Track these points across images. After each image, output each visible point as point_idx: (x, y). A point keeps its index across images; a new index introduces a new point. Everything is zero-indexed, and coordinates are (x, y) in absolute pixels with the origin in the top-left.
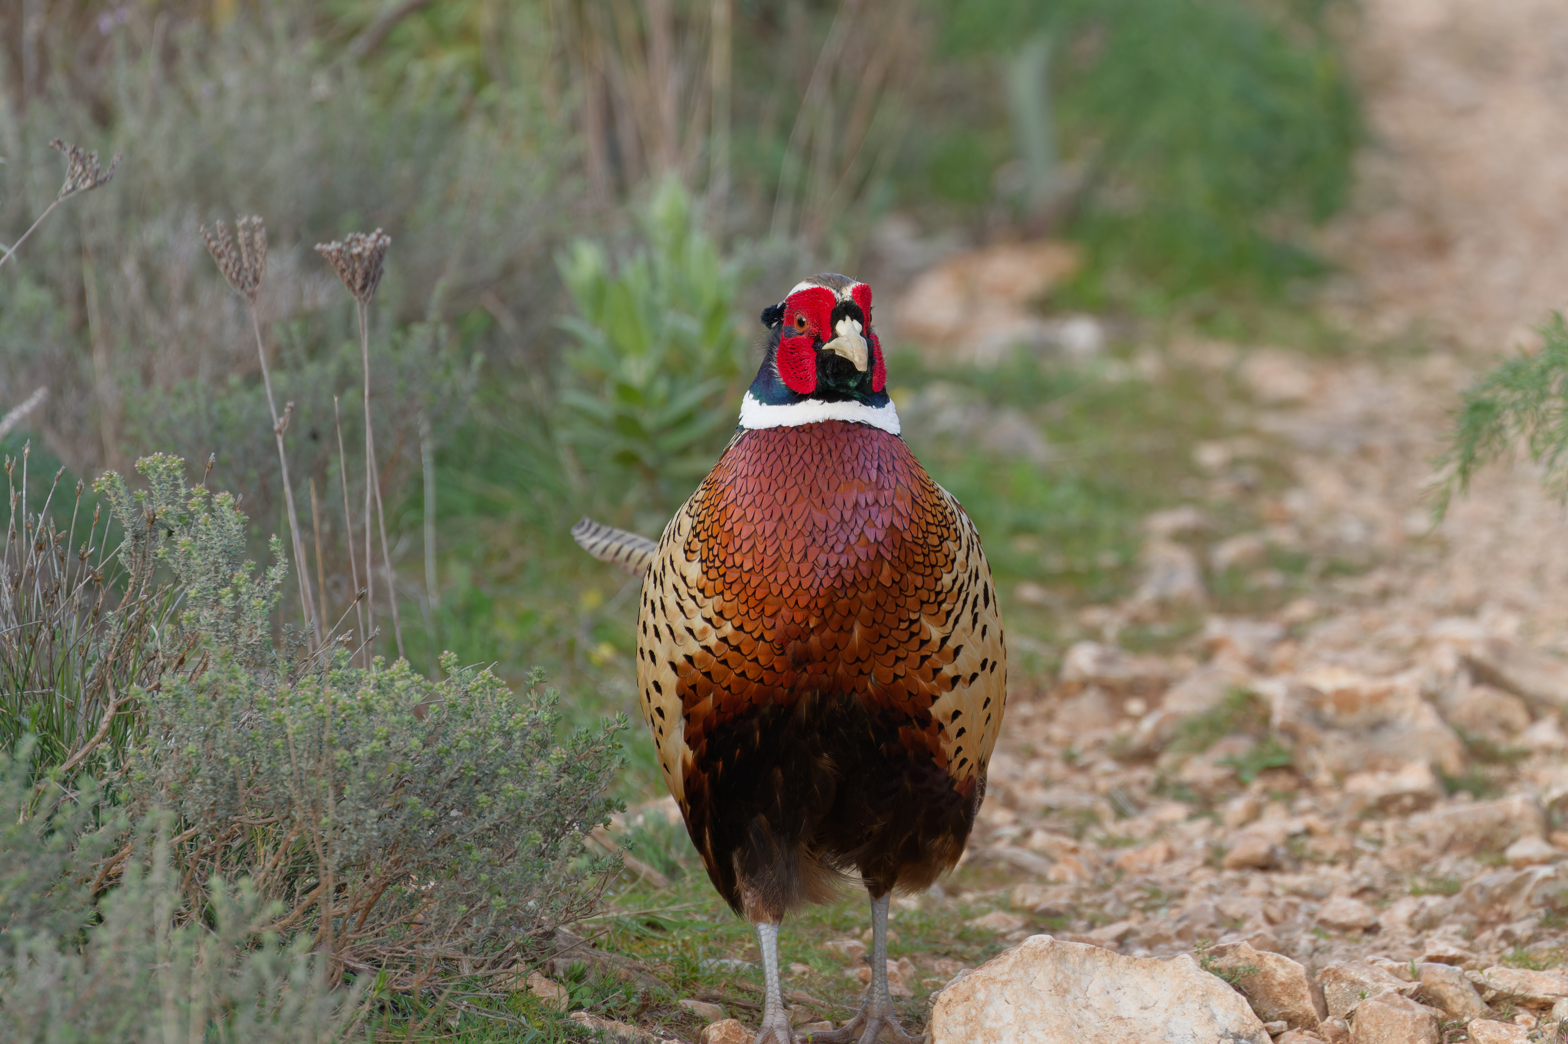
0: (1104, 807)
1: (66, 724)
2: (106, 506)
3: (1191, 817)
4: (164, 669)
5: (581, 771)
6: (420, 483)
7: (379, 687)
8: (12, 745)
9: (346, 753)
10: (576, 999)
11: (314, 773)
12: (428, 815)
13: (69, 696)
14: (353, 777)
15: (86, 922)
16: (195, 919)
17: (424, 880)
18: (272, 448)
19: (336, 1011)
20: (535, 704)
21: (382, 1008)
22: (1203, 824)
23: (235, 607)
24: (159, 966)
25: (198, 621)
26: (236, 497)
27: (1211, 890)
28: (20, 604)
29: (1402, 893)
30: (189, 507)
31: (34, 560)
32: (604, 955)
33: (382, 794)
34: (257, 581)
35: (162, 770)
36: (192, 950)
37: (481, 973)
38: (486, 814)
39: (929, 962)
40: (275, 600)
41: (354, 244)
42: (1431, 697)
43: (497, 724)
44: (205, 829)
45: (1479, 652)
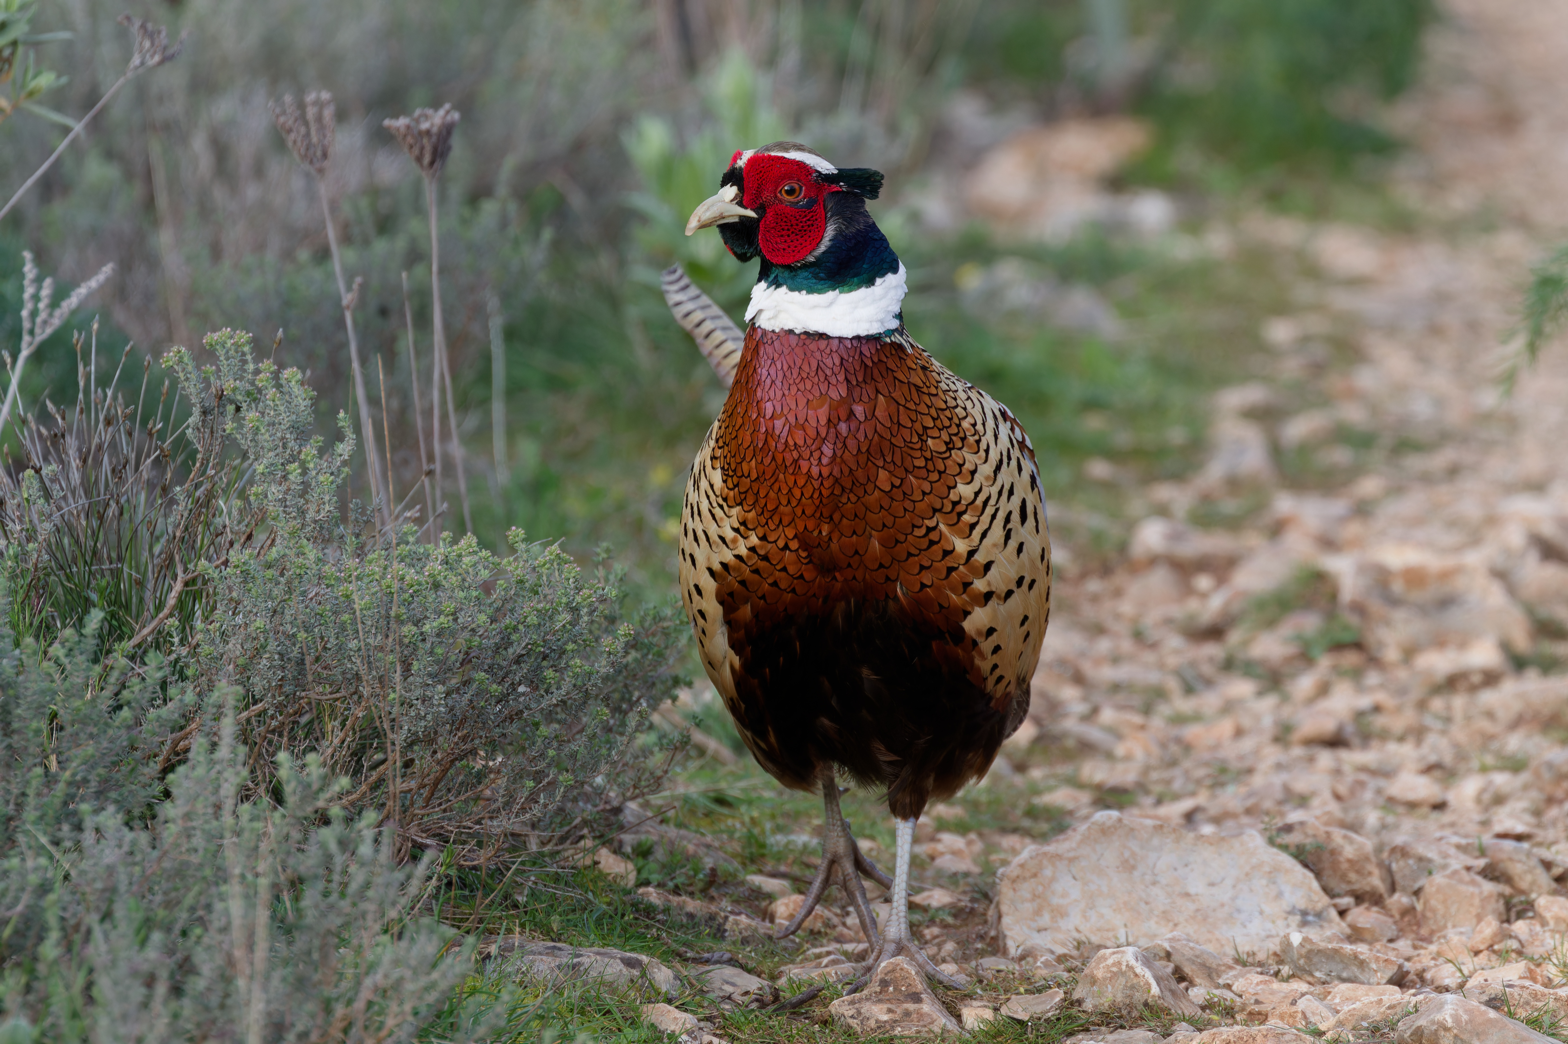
0: (1173, 684)
1: (134, 600)
2: (174, 383)
3: (1260, 694)
4: (231, 544)
5: (649, 647)
6: (488, 358)
7: (447, 563)
8: (81, 619)
9: (414, 629)
10: (644, 875)
11: (381, 649)
12: (496, 691)
13: (138, 572)
14: (420, 652)
15: (154, 797)
16: (263, 795)
17: (491, 756)
18: (341, 323)
19: (403, 886)
20: (602, 581)
21: (449, 884)
22: (1269, 702)
23: (302, 483)
24: (225, 842)
25: (266, 497)
26: (304, 373)
27: (1279, 767)
28: (89, 481)
29: (1469, 771)
30: (257, 383)
31: (103, 435)
32: (672, 832)
33: (450, 670)
34: (325, 458)
35: (230, 645)
36: (258, 825)
37: (547, 849)
38: (553, 689)
39: (996, 838)
40: (342, 476)
41: (422, 119)
42: (1501, 575)
43: (564, 600)
44: (273, 705)
45: (1548, 530)
